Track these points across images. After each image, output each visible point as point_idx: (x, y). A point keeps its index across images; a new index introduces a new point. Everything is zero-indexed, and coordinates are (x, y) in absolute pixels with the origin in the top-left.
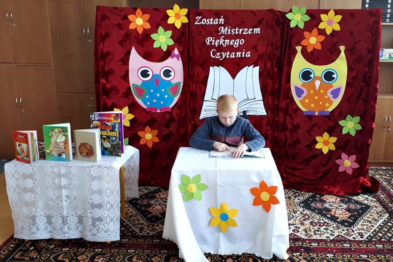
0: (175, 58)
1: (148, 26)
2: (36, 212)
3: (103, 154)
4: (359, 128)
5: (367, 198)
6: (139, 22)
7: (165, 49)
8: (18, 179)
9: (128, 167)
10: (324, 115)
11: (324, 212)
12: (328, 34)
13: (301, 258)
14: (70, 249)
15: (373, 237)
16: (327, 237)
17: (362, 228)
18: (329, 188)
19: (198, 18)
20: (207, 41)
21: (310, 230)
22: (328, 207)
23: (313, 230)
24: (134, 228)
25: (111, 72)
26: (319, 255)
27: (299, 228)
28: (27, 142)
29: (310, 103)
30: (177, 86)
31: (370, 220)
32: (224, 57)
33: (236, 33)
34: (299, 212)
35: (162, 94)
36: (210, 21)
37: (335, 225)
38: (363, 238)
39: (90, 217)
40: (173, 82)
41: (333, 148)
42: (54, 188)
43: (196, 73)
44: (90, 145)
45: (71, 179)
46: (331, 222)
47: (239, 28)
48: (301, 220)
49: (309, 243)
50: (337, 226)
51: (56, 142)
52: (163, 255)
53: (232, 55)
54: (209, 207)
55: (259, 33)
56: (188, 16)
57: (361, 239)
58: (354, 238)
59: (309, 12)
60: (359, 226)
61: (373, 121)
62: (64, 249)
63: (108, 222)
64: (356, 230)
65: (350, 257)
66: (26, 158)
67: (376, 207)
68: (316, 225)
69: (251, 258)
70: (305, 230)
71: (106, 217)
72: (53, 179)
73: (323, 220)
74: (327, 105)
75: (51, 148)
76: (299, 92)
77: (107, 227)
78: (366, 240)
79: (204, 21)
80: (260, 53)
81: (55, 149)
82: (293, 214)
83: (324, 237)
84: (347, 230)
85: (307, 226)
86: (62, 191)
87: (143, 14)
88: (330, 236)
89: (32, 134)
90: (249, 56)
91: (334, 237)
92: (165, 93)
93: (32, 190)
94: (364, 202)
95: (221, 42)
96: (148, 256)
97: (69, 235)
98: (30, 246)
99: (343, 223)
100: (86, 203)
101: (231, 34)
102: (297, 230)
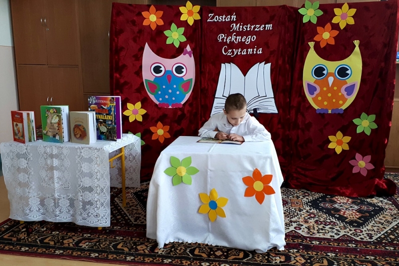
0: (187, 55)
1: (161, 23)
2: (29, 192)
3: (99, 138)
4: (375, 126)
5: (381, 201)
6: (153, 18)
7: (177, 45)
8: (13, 158)
9: (129, 155)
10: (337, 113)
11: (332, 212)
12: (342, 29)
13: (297, 255)
14: (60, 232)
15: (383, 239)
16: (331, 236)
17: (372, 229)
18: (341, 189)
19: (211, 16)
20: (219, 38)
21: (314, 228)
22: (337, 207)
23: (316, 229)
24: (130, 217)
25: (124, 66)
26: (319, 254)
27: (302, 225)
28: (22, 122)
29: (322, 101)
30: (189, 82)
31: (382, 221)
32: (235, 54)
33: (248, 29)
34: (304, 211)
35: (174, 91)
36: (222, 18)
37: (342, 225)
38: (372, 239)
39: (81, 200)
40: (185, 79)
41: (347, 148)
42: (47, 169)
43: (208, 70)
44: (83, 126)
45: (63, 160)
46: (338, 222)
47: (251, 25)
48: (306, 218)
49: (309, 241)
50: (344, 226)
51: (51, 123)
52: (150, 243)
53: (244, 52)
54: (199, 193)
55: (271, 29)
56: (200, 13)
57: (369, 240)
58: (361, 238)
59: (321, 7)
60: (369, 227)
61: (390, 120)
62: (54, 233)
63: (98, 206)
64: (365, 231)
65: (354, 258)
66: (21, 138)
67: (391, 209)
68: (321, 224)
69: (243, 252)
70: (309, 228)
71: (96, 201)
72: (45, 159)
73: (330, 219)
74: (341, 102)
75: (47, 129)
76: (312, 89)
77: (97, 212)
78: (375, 241)
79: (216, 18)
80: (271, 50)
81: (50, 130)
82: (298, 212)
83: (328, 236)
84: (354, 230)
85: (311, 224)
86: (53, 172)
87: (156, 11)
88: (335, 236)
89: (28, 114)
90: (261, 52)
91: (338, 236)
92: (177, 89)
93: (26, 171)
94: (378, 204)
95: (233, 39)
96: (135, 244)
97: (60, 218)
98: (23, 228)
99: (351, 223)
100: (77, 186)
101: (242, 31)
102: (299, 227)
